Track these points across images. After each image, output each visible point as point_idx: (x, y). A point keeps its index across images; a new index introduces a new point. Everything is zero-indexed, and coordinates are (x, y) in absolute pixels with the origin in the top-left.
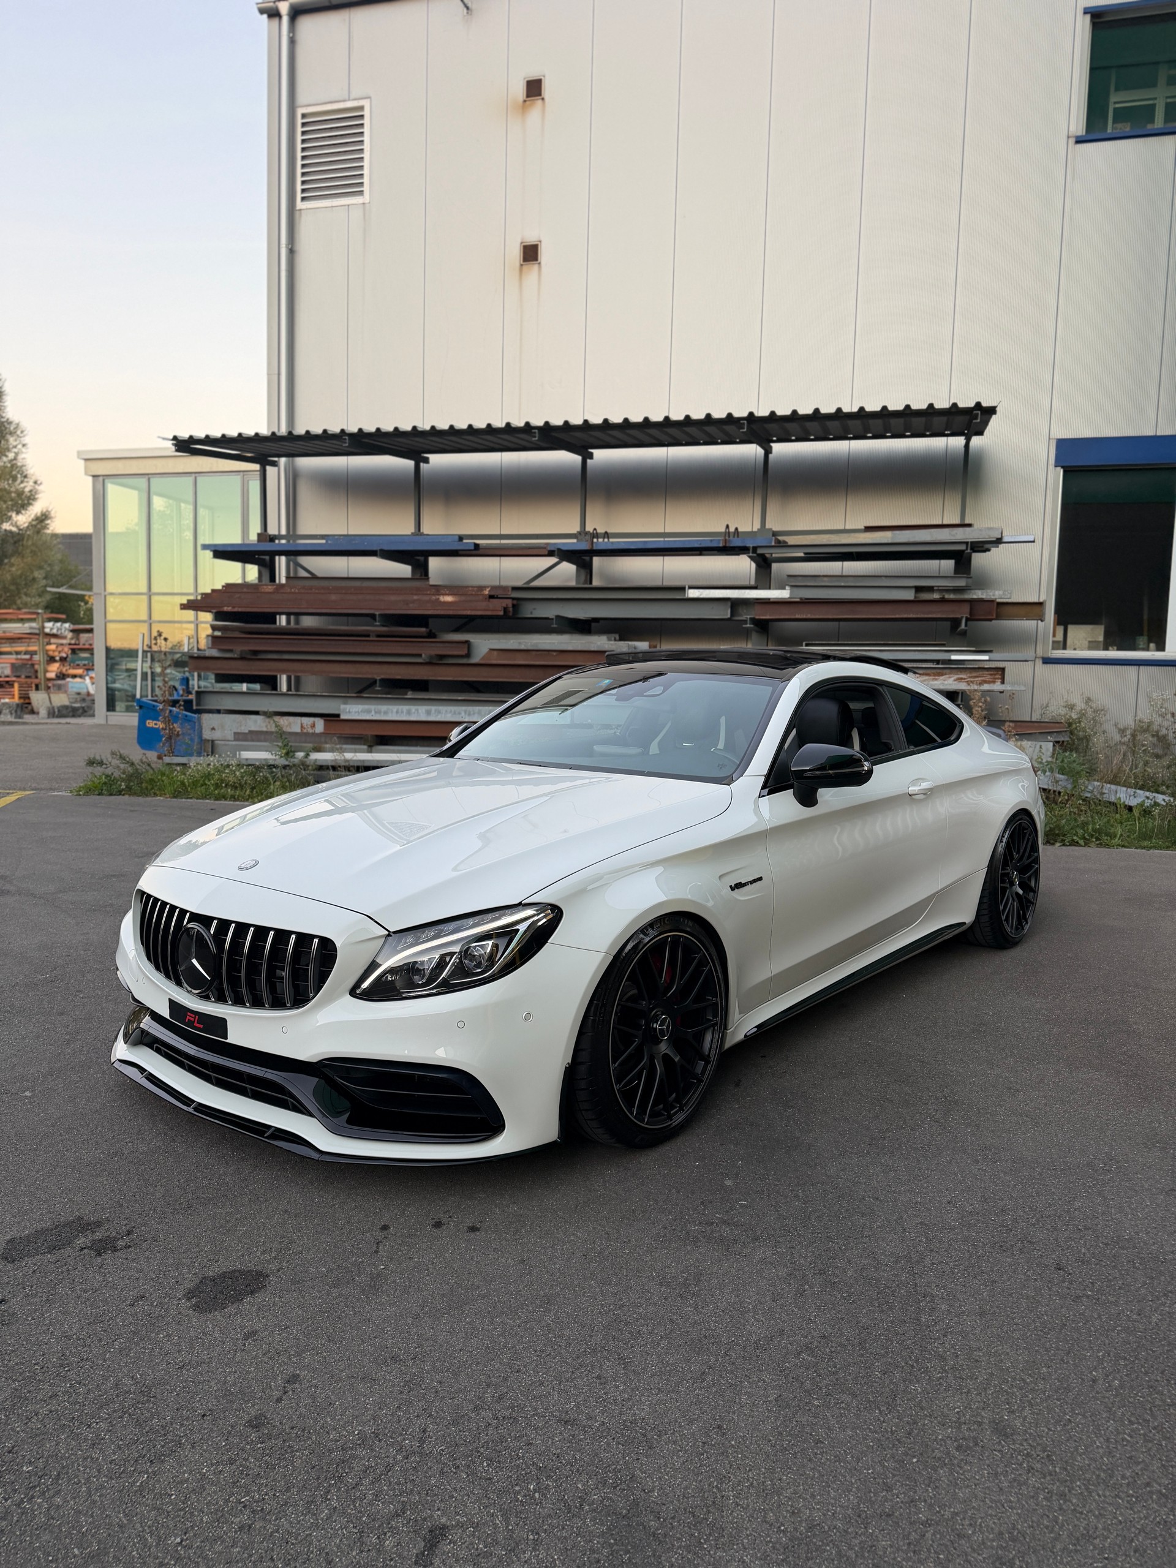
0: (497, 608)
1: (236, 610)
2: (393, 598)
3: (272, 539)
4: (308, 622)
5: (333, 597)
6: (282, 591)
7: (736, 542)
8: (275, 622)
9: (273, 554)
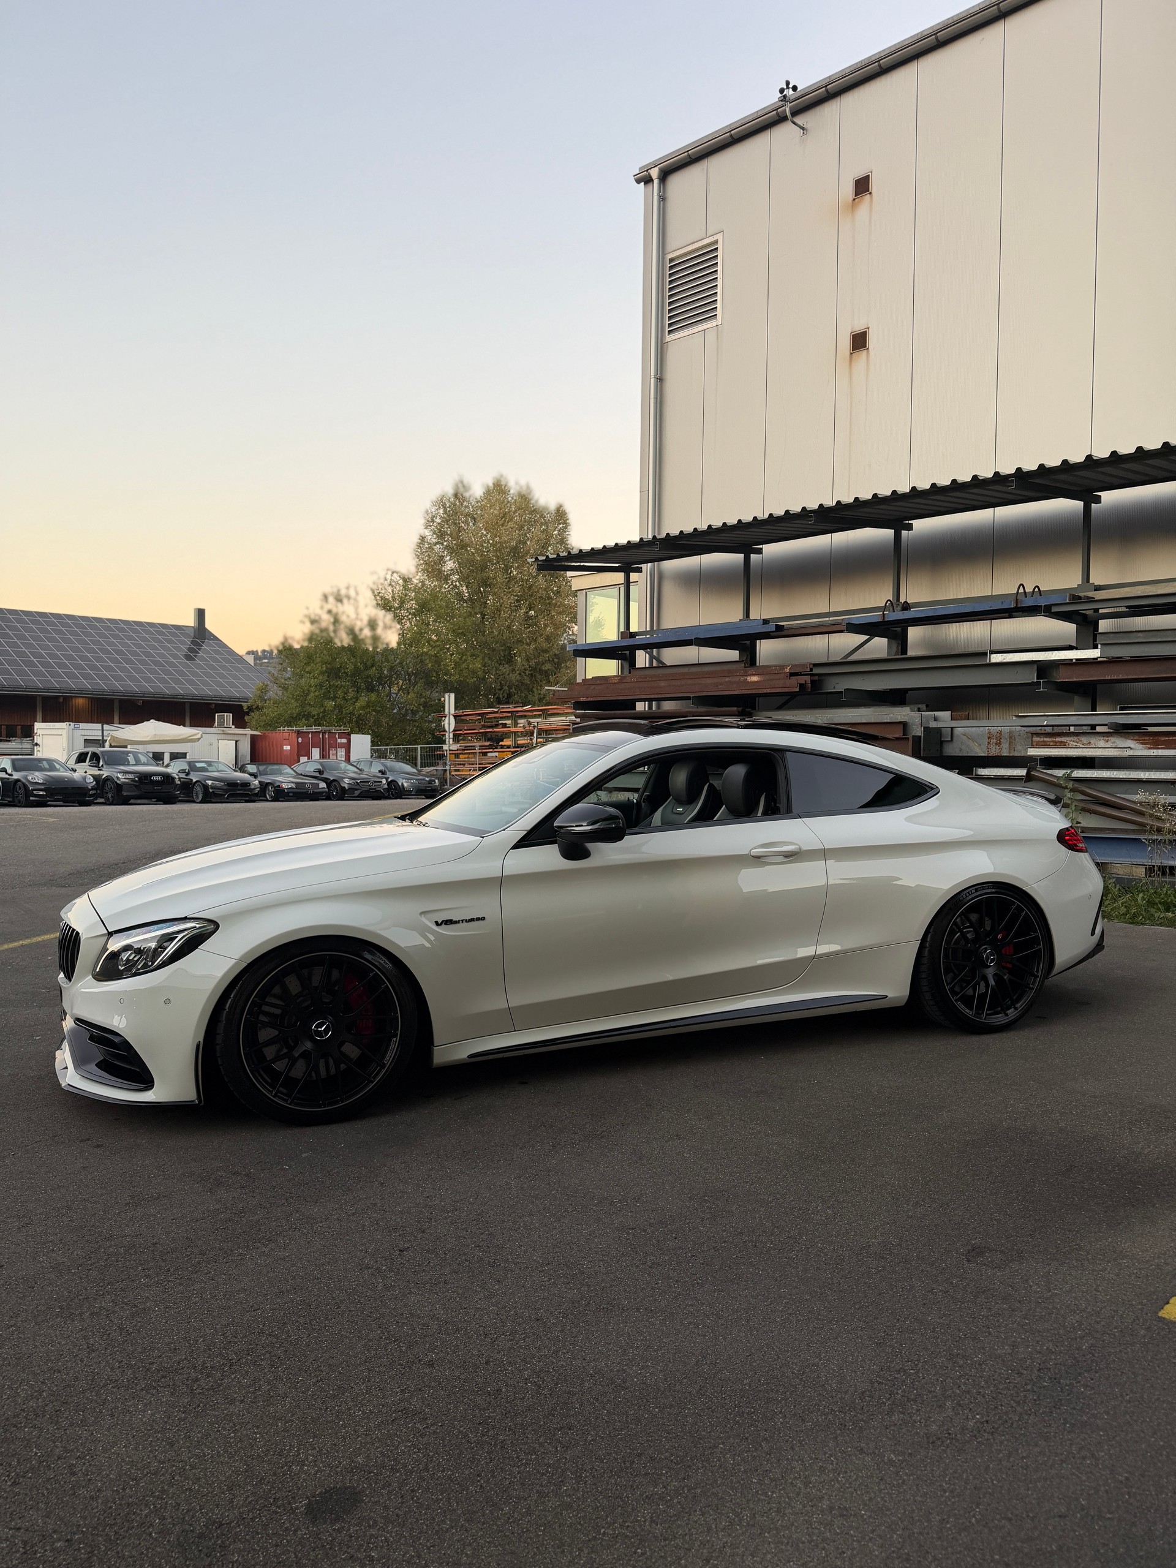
0: (793, 685)
1: (589, 699)
2: (709, 681)
3: (633, 635)
4: (668, 706)
5: (663, 684)
6: (624, 681)
7: (1029, 602)
8: (634, 708)
9: (633, 649)
